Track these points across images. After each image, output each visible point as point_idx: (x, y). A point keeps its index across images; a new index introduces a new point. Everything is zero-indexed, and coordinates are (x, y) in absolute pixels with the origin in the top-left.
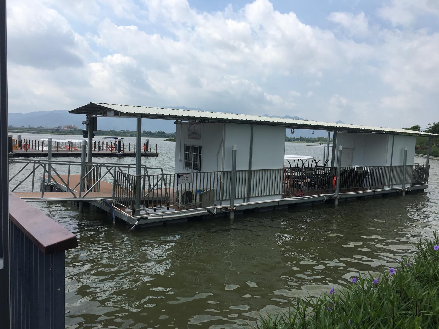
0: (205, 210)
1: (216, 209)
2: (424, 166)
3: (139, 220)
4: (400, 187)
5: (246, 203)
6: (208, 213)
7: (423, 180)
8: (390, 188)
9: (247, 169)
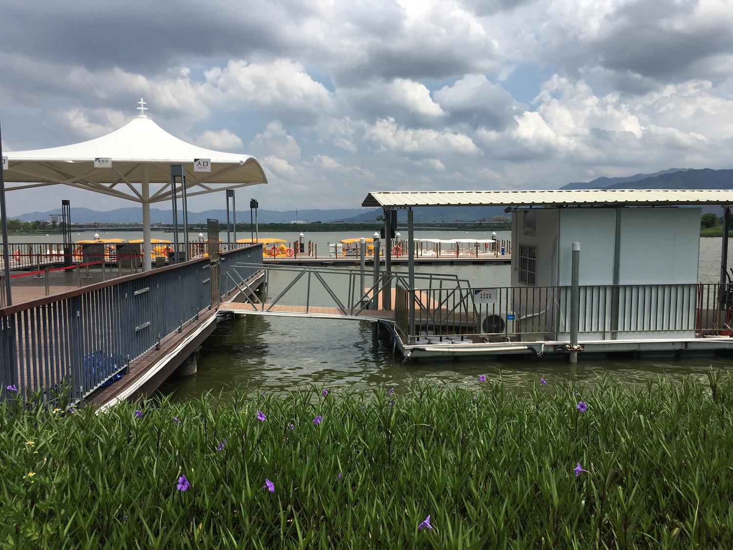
0: (524, 346)
1: (543, 345)
3: (412, 350)
5: (608, 341)
6: (530, 351)
9: (610, 282)
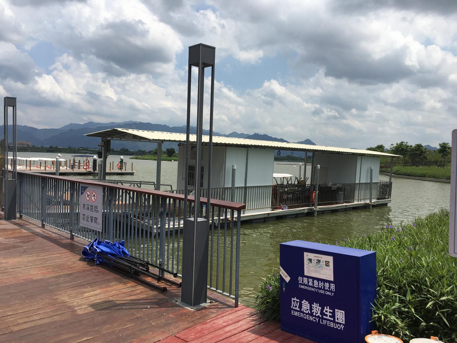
0: (210, 221)
1: (218, 220)
2: (387, 183)
4: (368, 202)
7: (387, 195)
8: (359, 203)
9: (243, 185)
